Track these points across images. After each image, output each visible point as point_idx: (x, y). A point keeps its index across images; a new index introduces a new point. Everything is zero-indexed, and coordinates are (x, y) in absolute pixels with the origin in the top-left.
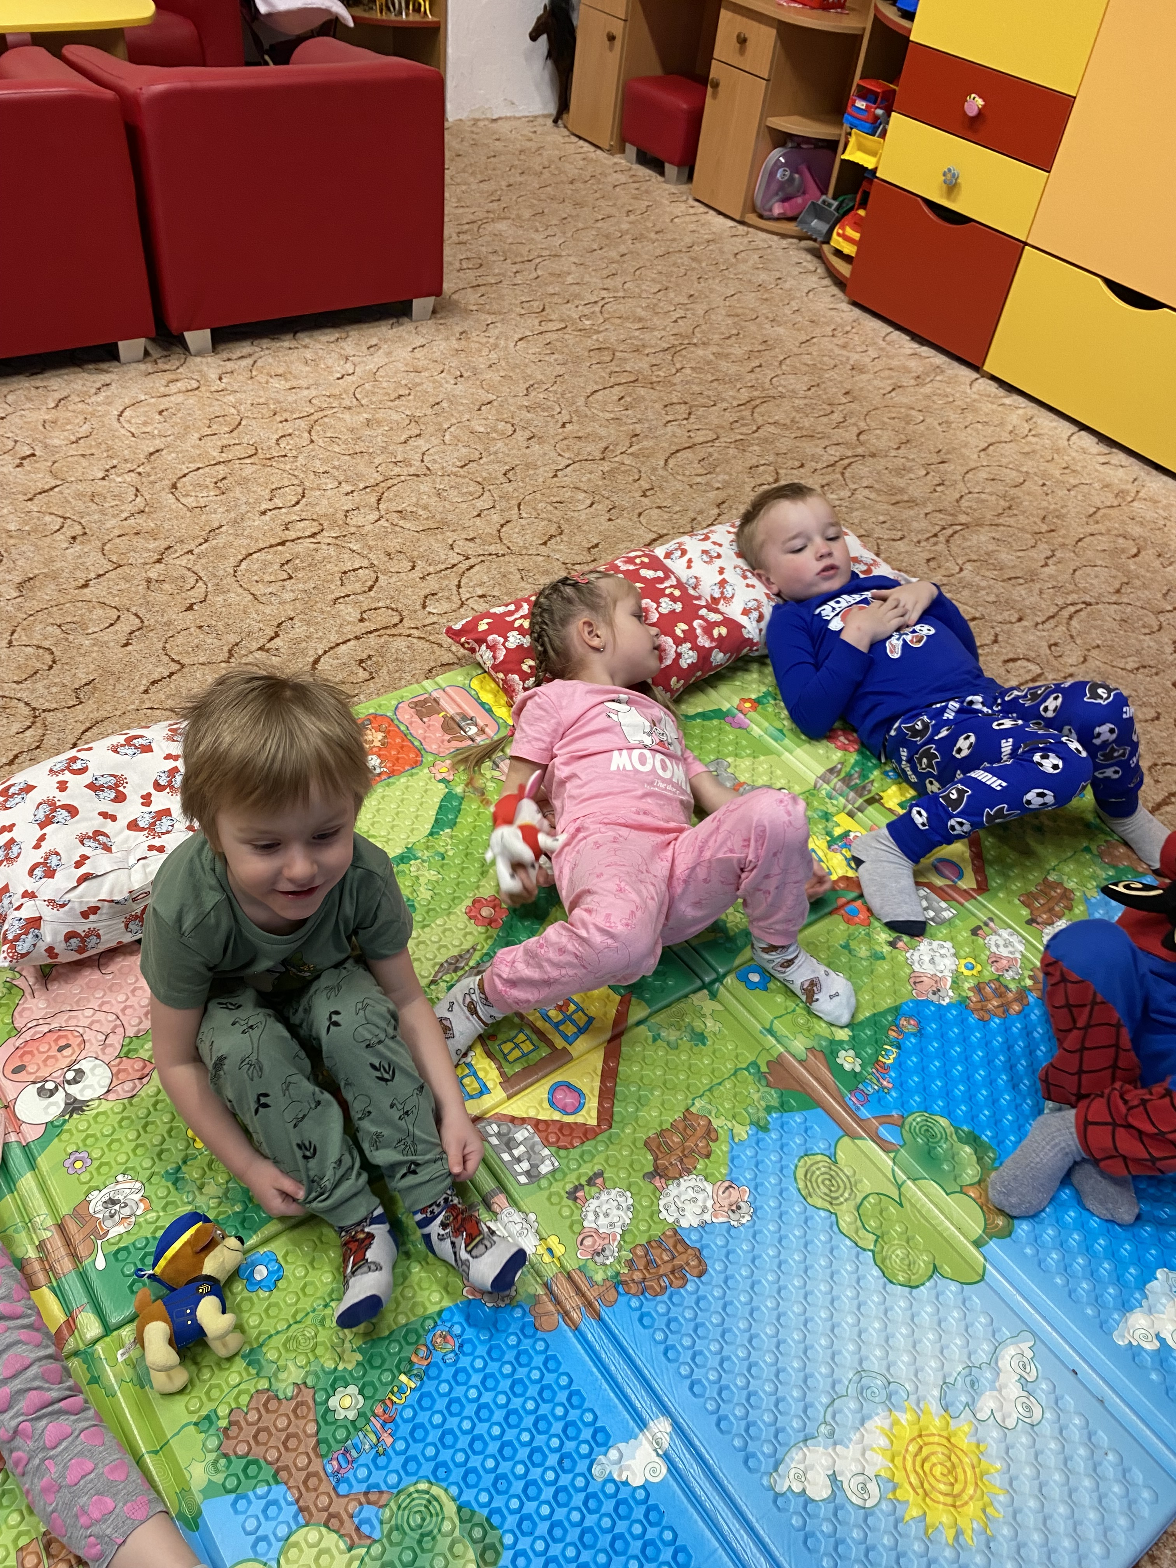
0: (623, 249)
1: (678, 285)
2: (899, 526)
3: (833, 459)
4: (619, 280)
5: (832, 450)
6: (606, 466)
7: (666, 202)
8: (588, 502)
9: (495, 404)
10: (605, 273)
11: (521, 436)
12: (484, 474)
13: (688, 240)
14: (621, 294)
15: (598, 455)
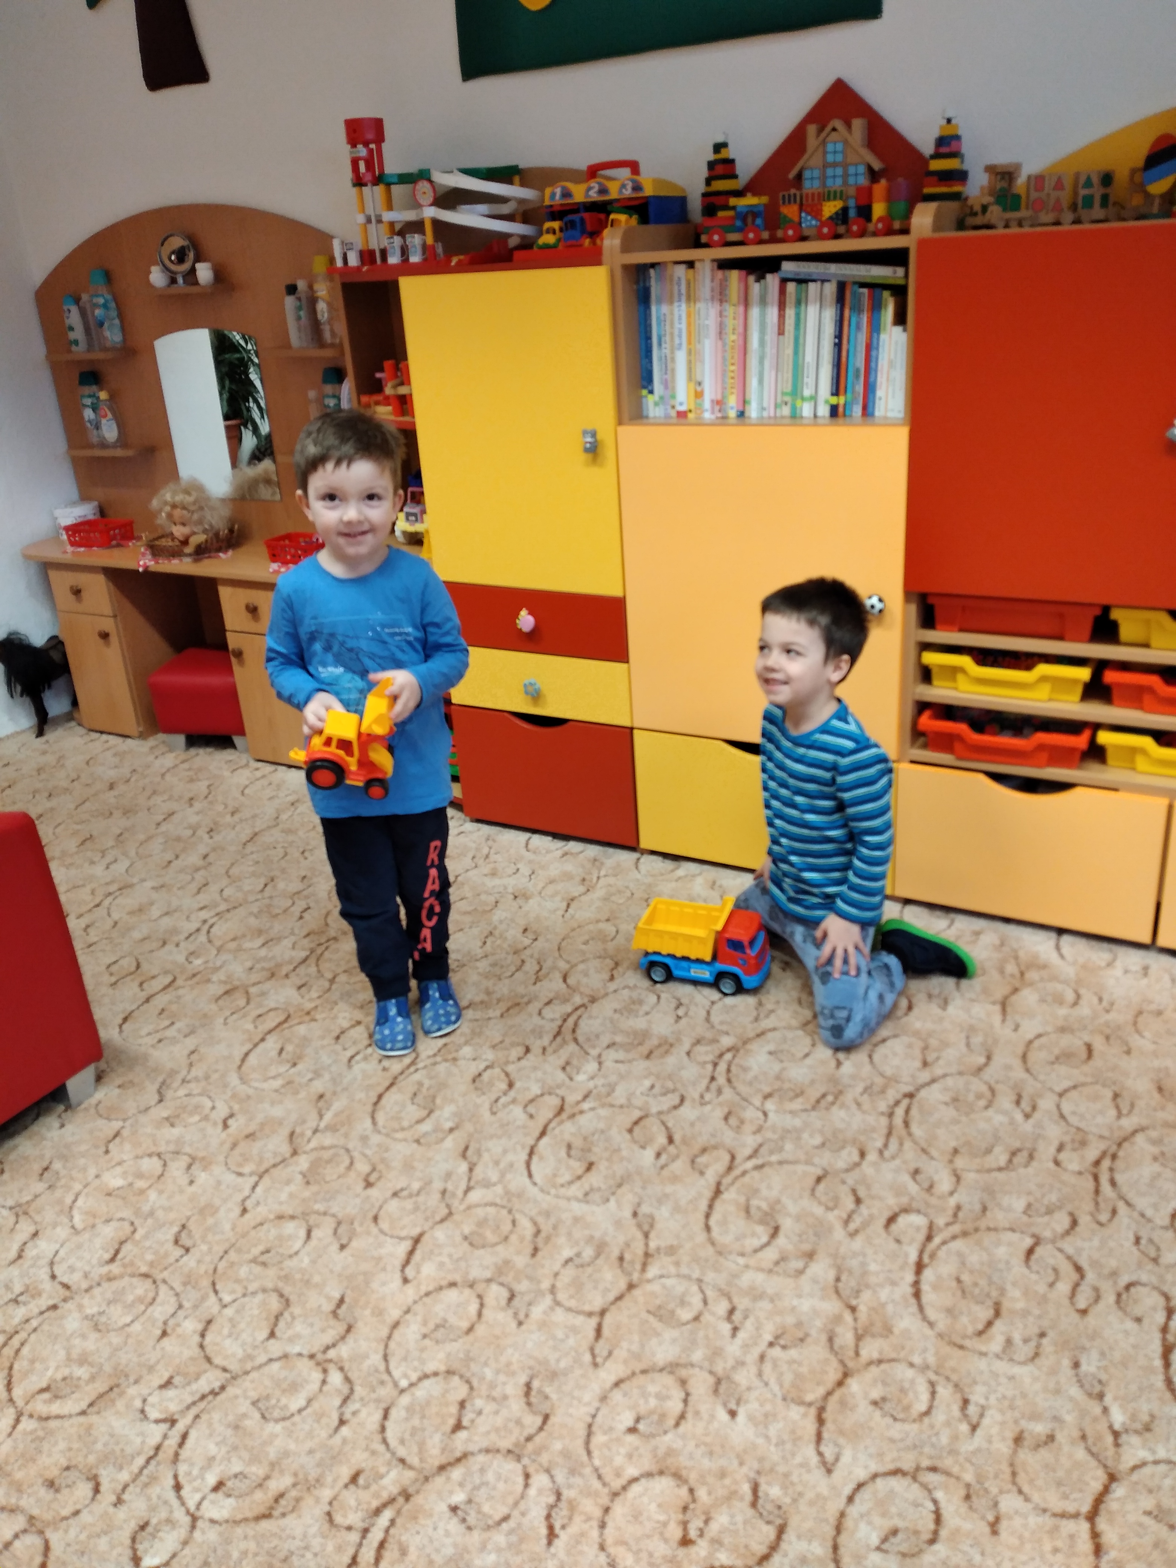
0: (202, 849)
1: (283, 871)
2: (670, 1085)
3: (554, 1026)
4: (214, 888)
5: (548, 1012)
6: (303, 1162)
7: (227, 774)
8: (302, 1233)
9: (125, 1133)
10: (194, 887)
11: (177, 1167)
12: (149, 1257)
13: (270, 811)
14: (223, 907)
15: (285, 1149)
